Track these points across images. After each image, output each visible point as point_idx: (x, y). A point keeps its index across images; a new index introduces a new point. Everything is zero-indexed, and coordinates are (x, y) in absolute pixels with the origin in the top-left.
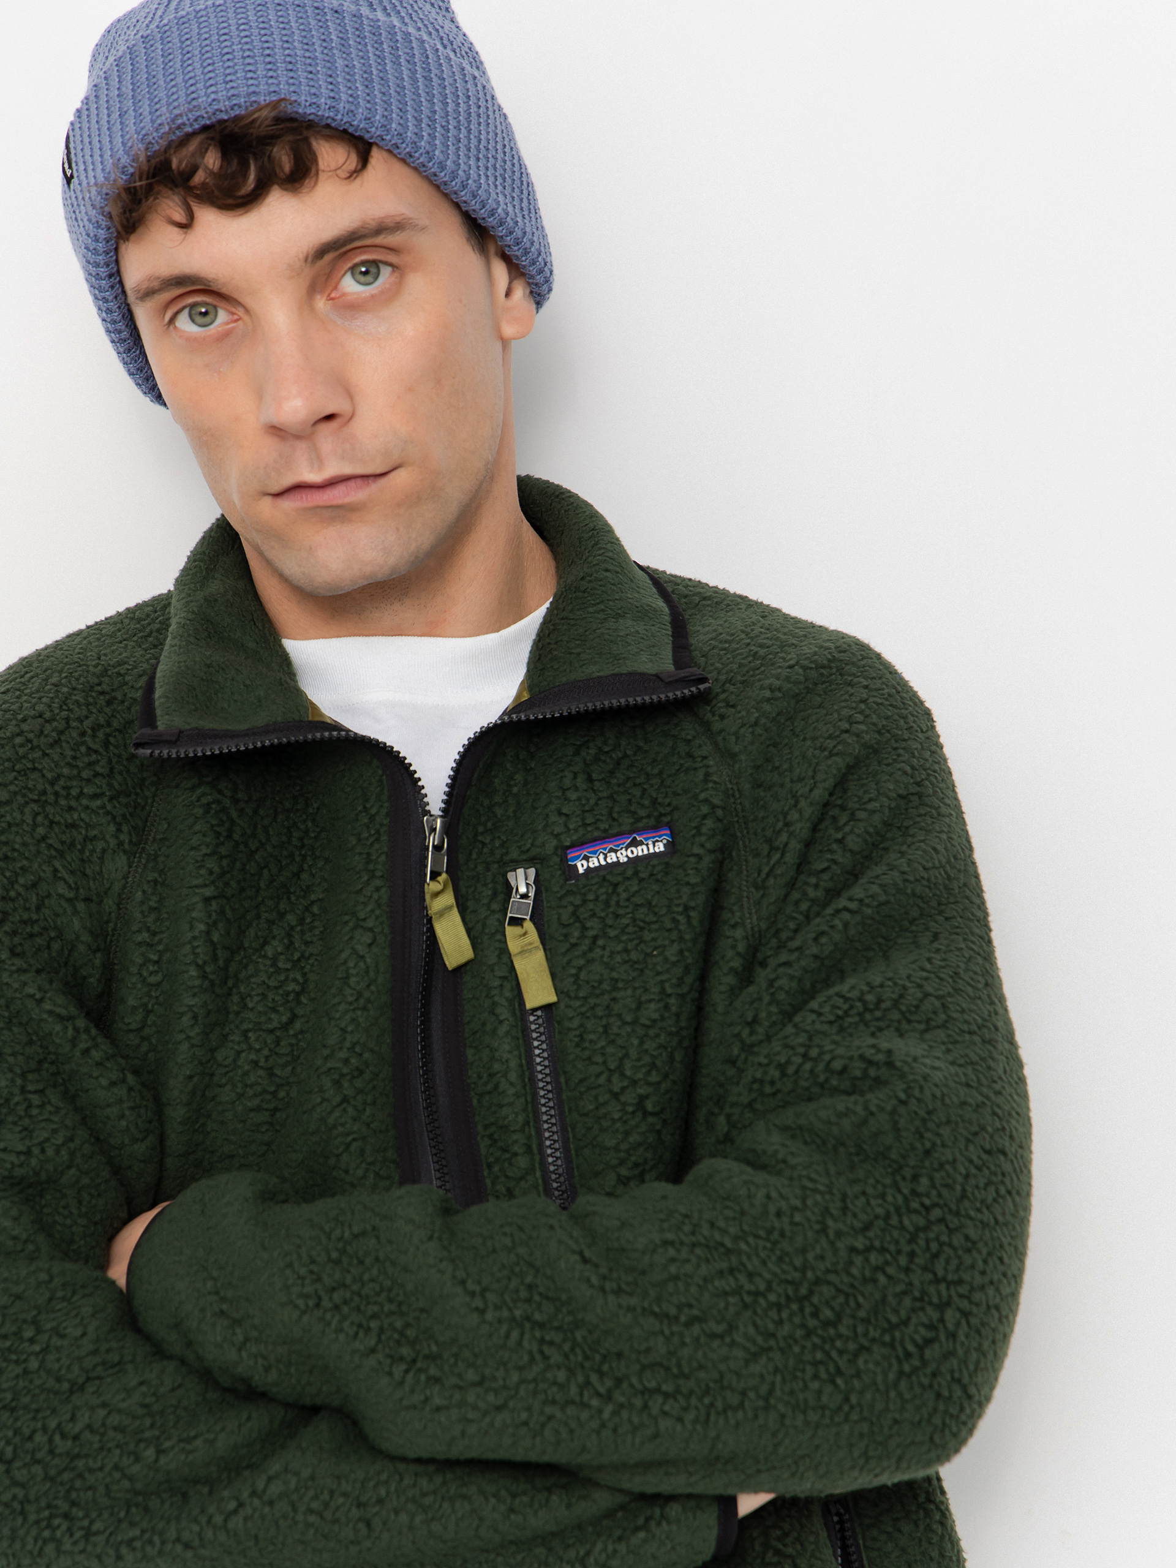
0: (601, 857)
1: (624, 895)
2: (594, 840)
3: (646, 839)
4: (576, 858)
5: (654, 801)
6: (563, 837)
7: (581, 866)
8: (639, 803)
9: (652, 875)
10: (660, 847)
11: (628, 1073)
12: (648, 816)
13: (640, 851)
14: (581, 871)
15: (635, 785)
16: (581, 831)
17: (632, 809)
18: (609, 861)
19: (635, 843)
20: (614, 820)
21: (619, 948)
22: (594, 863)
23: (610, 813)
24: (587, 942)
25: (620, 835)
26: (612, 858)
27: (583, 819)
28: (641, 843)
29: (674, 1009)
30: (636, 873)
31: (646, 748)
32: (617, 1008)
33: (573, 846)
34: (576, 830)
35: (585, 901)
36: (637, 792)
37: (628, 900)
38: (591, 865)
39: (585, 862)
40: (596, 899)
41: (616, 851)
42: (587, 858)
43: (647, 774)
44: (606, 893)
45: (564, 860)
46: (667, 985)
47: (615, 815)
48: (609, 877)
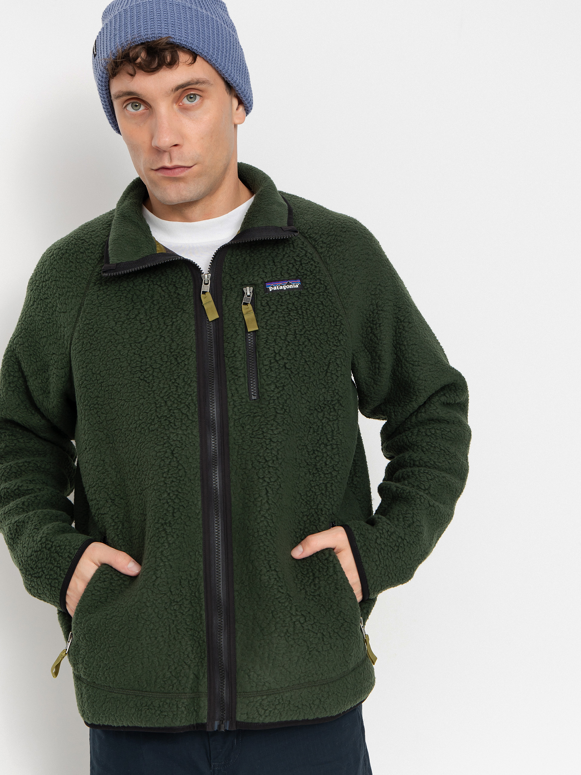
0: (278, 287)
1: (285, 299)
2: (275, 281)
3: (293, 283)
4: (269, 286)
5: (297, 270)
6: (264, 279)
7: (271, 289)
8: (291, 270)
9: (294, 294)
10: (297, 286)
11: (282, 355)
12: (294, 276)
13: (290, 287)
14: (270, 290)
15: (290, 263)
16: (271, 278)
17: (289, 272)
18: (280, 288)
19: (289, 284)
20: (282, 275)
21: (282, 315)
22: (275, 288)
23: (281, 273)
24: (271, 312)
25: (284, 280)
26: (281, 288)
27: (272, 274)
28: (291, 284)
29: (298, 338)
30: (289, 293)
31: (294, 250)
32: (279, 334)
33: (268, 282)
34: (269, 277)
35: (271, 300)
36: (291, 266)
37: (286, 301)
38: (274, 289)
39: (272, 288)
40: (275, 300)
41: (283, 286)
42: (272, 286)
43: (295, 260)
44: (278, 298)
45: (265, 286)
46: (297, 331)
47: (283, 274)
48: (280, 294)
